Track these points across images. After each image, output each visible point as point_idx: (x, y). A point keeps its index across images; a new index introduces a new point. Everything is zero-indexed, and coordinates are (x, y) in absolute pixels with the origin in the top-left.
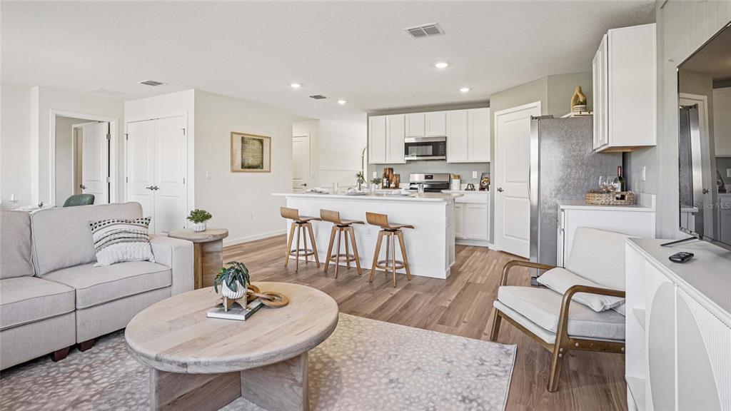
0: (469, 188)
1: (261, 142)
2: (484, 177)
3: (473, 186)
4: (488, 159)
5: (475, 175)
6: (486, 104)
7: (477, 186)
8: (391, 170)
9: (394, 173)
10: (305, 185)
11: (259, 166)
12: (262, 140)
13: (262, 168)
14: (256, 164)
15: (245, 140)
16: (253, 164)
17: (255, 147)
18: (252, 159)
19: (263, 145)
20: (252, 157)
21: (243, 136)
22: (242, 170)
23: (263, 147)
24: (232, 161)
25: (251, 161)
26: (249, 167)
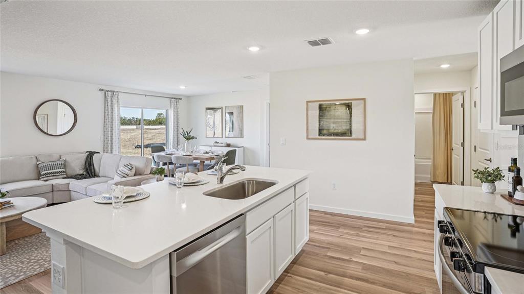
1: (348, 105)
10: (490, 160)
11: (346, 134)
12: (349, 103)
13: (351, 136)
14: (339, 131)
15: (325, 106)
16: (336, 131)
17: (338, 113)
18: (334, 126)
19: (351, 109)
20: (334, 123)
21: (321, 103)
22: (321, 137)
23: (351, 111)
24: (307, 129)
25: (333, 128)
26: (330, 135)
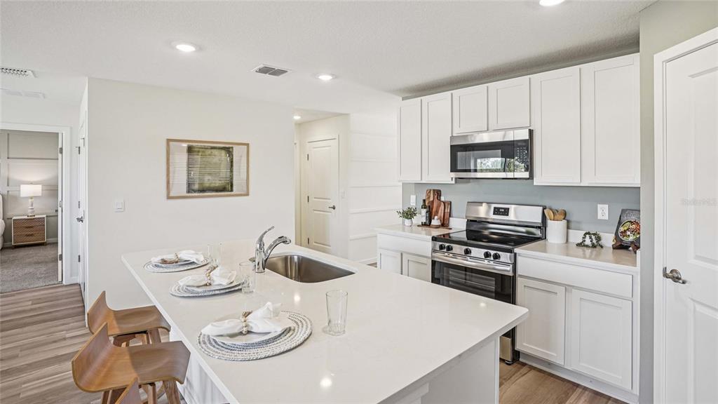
0: (588, 242)
1: (229, 150)
2: (625, 219)
3: (599, 239)
4: (635, 181)
5: (603, 212)
6: (630, 44)
7: (608, 240)
8: (438, 193)
9: (443, 199)
10: (334, 208)
11: (226, 188)
12: (229, 148)
13: (232, 190)
14: (217, 185)
15: (196, 149)
16: (213, 185)
17: (216, 160)
18: (210, 177)
19: (232, 155)
20: (210, 174)
21: (191, 144)
22: (190, 194)
23: (232, 159)
24: (168, 183)
25: (209, 181)
26: (202, 190)
